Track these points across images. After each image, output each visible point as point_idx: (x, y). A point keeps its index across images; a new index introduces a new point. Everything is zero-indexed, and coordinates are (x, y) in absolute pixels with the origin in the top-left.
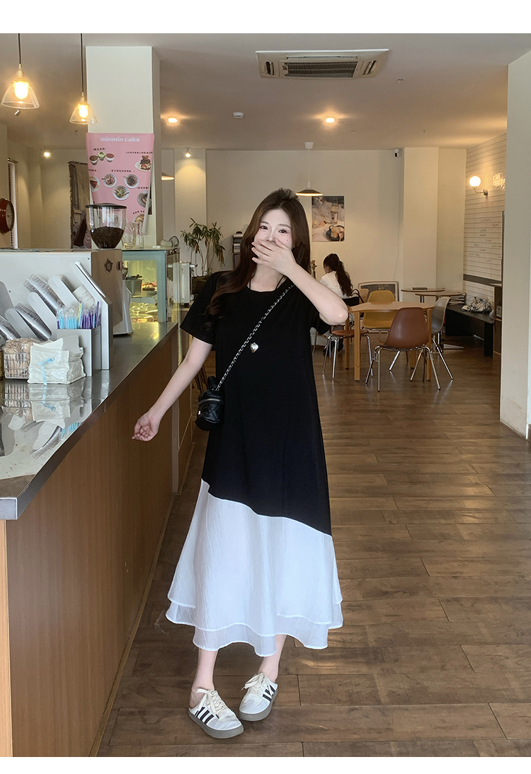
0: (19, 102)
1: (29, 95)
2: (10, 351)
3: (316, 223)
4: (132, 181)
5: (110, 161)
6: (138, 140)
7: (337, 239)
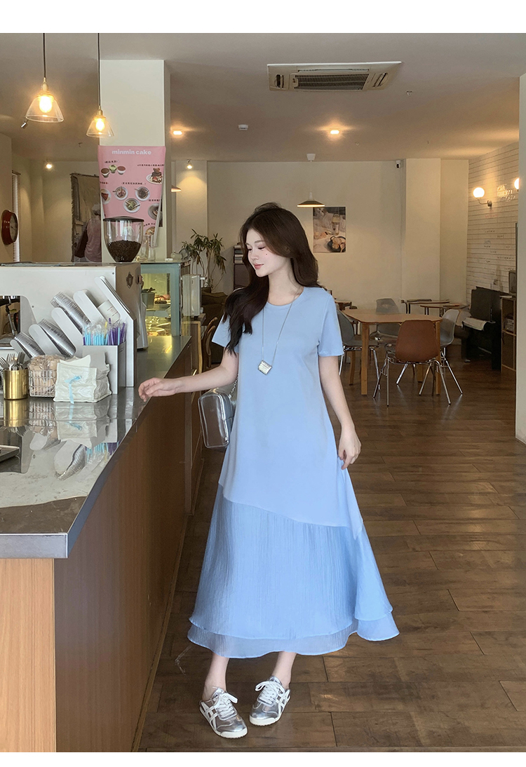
0: (44, 116)
1: (53, 108)
2: (36, 368)
3: (317, 234)
4: (143, 193)
5: (122, 174)
6: (149, 153)
7: (338, 250)
